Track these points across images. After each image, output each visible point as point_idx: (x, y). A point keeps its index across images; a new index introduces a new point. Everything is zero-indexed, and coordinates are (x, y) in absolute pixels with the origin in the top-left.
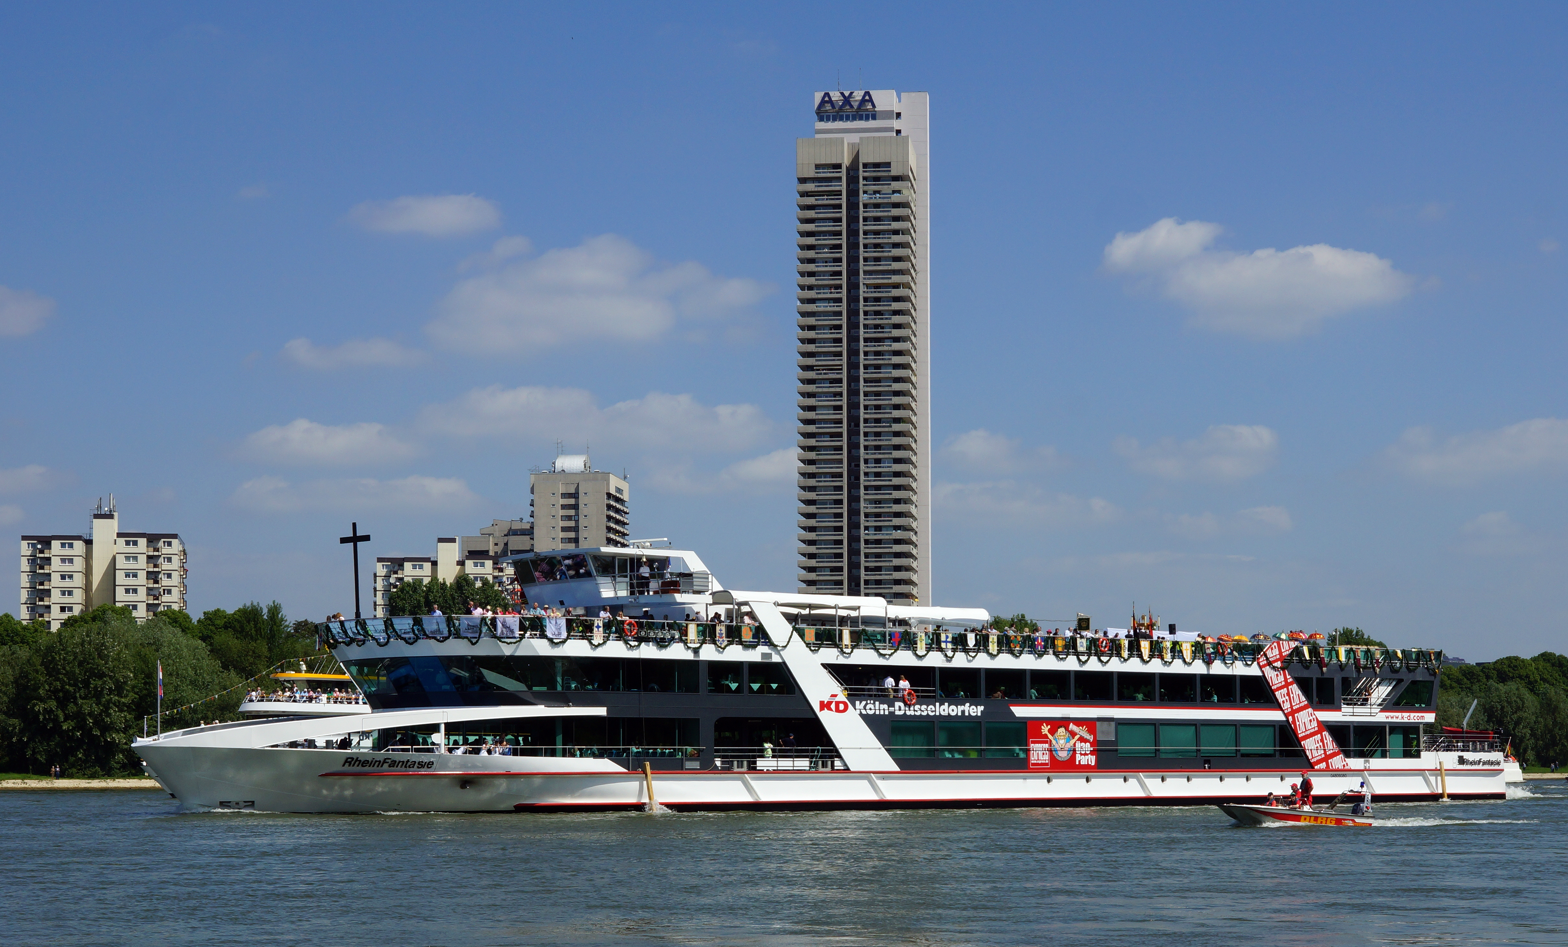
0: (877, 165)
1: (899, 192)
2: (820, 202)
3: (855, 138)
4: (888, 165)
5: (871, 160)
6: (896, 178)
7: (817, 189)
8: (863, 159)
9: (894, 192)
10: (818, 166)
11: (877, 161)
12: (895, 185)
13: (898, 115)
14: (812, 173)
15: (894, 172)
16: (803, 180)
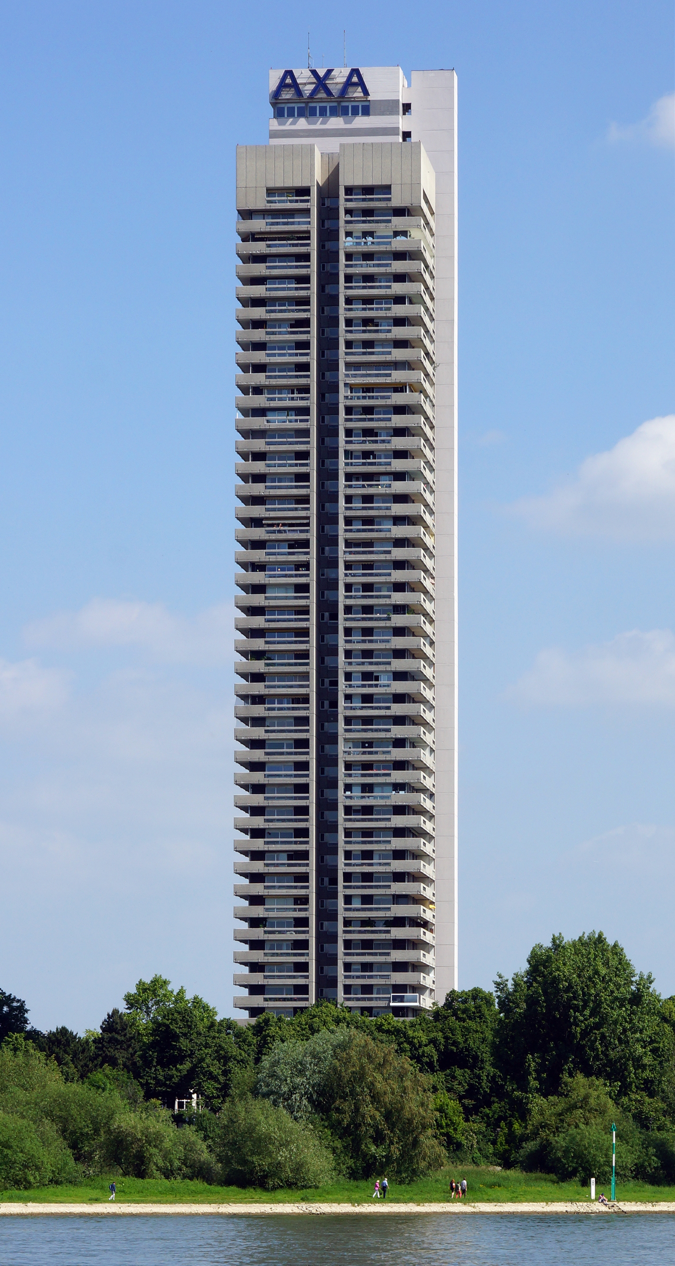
0: (368, 190)
1: (405, 233)
2: (274, 250)
3: (333, 145)
4: (387, 189)
5: (359, 181)
6: (400, 212)
7: (269, 229)
8: (346, 180)
9: (396, 234)
10: (271, 192)
11: (369, 182)
12: (398, 222)
13: (407, 108)
14: (260, 202)
15: (396, 201)
16: (246, 214)
